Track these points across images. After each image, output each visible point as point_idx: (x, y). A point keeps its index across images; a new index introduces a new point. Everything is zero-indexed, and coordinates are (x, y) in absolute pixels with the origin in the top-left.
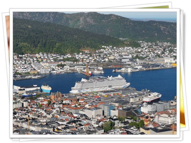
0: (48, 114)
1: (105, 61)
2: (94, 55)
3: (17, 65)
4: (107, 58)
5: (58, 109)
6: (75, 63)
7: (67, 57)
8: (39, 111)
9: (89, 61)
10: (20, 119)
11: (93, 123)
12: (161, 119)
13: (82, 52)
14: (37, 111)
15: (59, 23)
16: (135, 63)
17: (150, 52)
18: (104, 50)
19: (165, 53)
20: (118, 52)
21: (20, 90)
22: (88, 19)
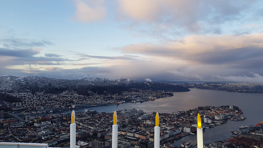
0: (99, 121)
2: (120, 95)
3: (88, 100)
4: (125, 97)
5: (104, 119)
6: (112, 99)
7: (109, 96)
9: (118, 98)
10: (87, 124)
12: (147, 122)
13: (115, 94)
14: (94, 120)
17: (143, 94)
18: (124, 93)
19: (149, 94)
20: (130, 94)
21: (88, 111)
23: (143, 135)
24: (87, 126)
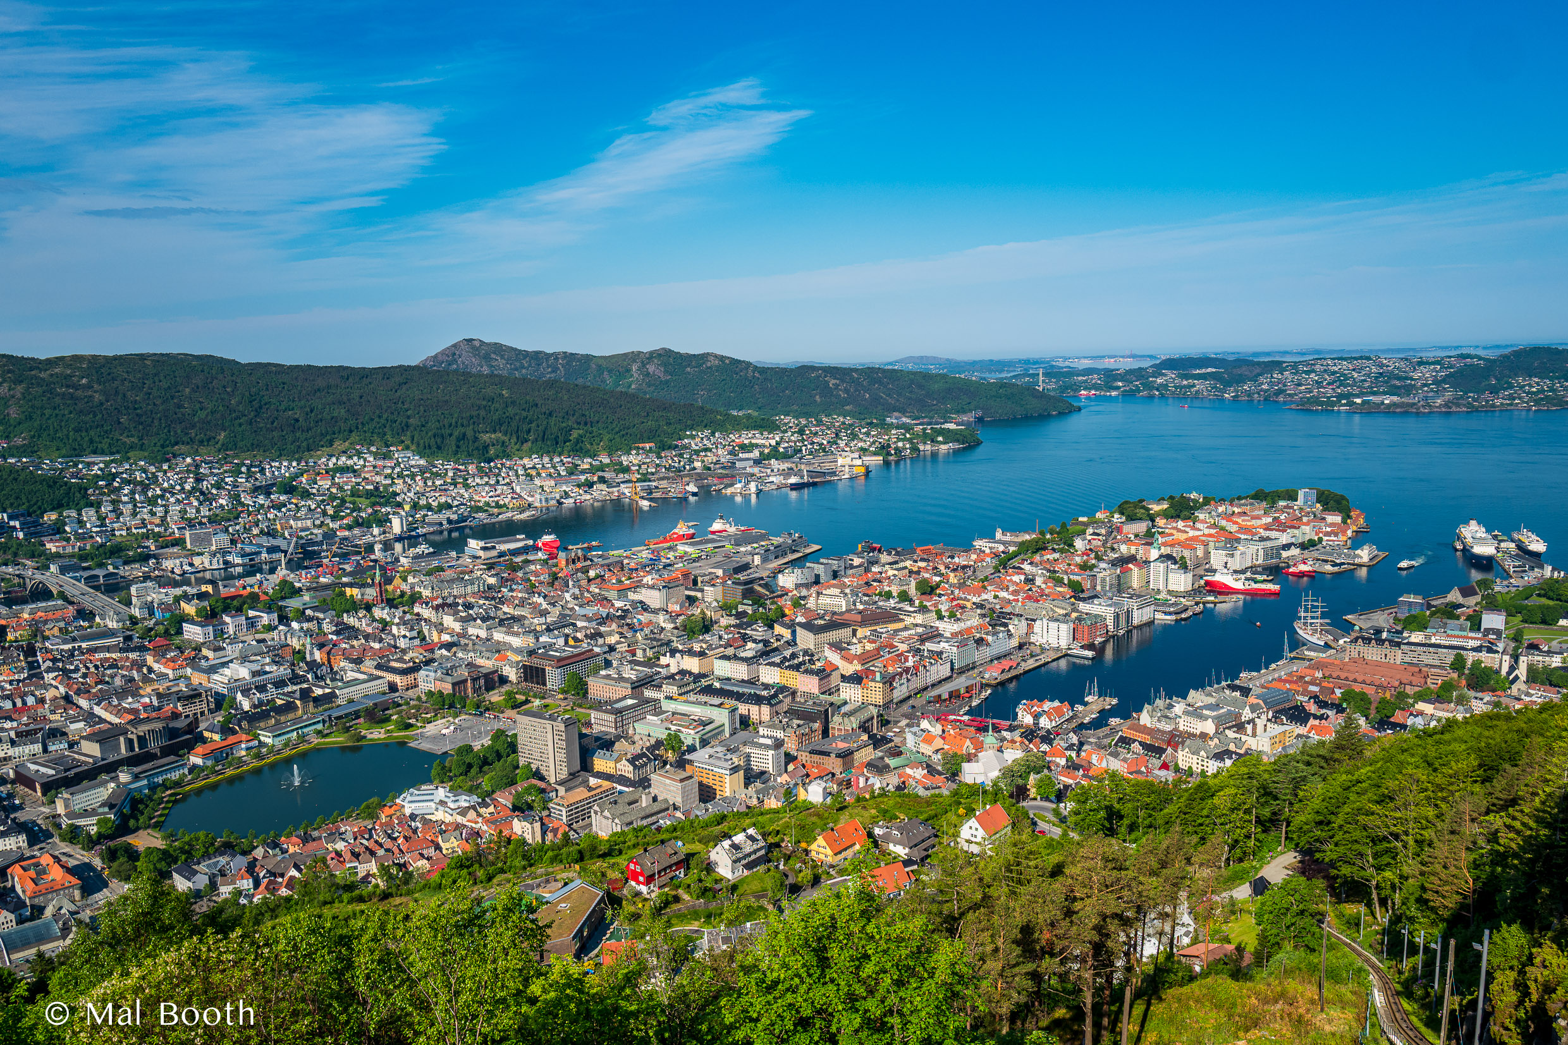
0: (550, 604)
3: (479, 489)
4: (698, 461)
5: (577, 591)
6: (622, 476)
7: (600, 462)
10: (484, 620)
11: (661, 620)
12: (824, 601)
13: (637, 450)
14: (524, 600)
15: (580, 381)
16: (769, 471)
17: (803, 440)
18: (690, 441)
19: (839, 442)
20: (725, 446)
21: (484, 549)
22: (651, 368)
23: (806, 671)
24: (483, 634)
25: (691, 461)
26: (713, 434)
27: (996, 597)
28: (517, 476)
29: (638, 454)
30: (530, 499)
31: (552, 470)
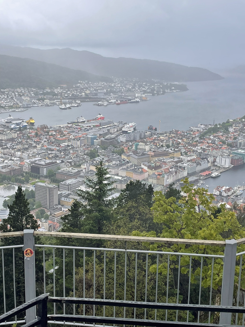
1: (82, 95)
2: (72, 89)
4: (83, 93)
5: (46, 140)
6: (55, 97)
7: (47, 91)
8: (29, 142)
9: (67, 95)
13: (60, 87)
16: (110, 97)
17: (122, 86)
18: (80, 85)
20: (93, 87)
25: (81, 93)
26: (88, 83)
27: (201, 148)
28: (15, 95)
29: (60, 89)
30: (20, 104)
31: (28, 94)
